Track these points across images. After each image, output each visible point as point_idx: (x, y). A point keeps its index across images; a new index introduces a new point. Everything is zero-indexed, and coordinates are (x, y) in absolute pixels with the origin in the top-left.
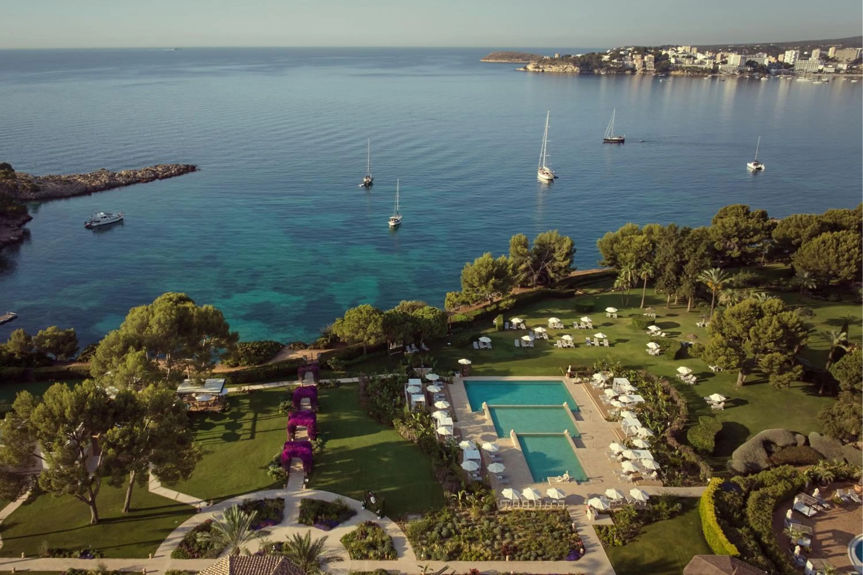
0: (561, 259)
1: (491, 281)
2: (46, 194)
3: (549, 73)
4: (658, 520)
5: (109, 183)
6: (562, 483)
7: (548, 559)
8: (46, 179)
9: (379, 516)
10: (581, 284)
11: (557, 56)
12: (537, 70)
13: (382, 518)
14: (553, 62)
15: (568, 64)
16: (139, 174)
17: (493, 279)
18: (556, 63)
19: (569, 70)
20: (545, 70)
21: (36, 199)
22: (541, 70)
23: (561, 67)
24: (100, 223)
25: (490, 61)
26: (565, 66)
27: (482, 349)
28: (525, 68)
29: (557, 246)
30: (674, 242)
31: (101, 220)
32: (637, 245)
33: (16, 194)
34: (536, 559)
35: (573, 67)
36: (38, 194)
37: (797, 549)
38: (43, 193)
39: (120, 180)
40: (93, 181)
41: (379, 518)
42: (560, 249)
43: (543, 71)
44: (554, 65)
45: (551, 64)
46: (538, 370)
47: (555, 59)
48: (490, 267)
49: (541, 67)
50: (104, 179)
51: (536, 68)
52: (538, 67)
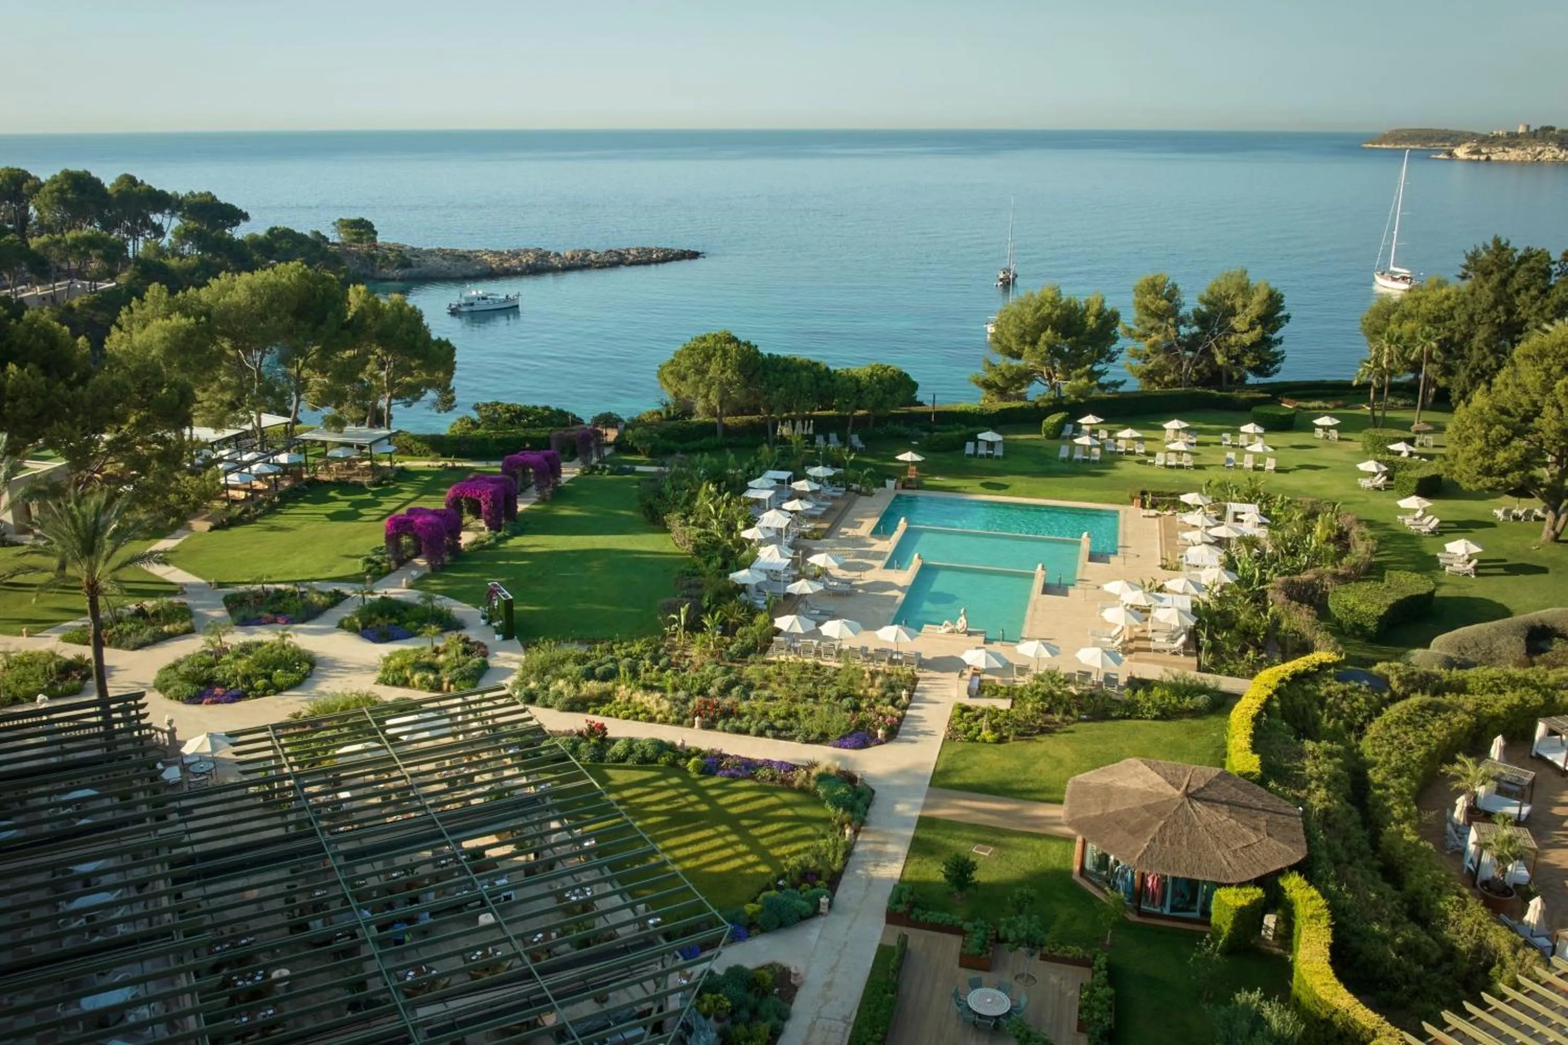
0: (1245, 327)
1: (1044, 337)
2: (420, 273)
3: (1501, 162)
4: (1129, 717)
5: (534, 265)
6: (951, 636)
7: (792, 738)
8: (431, 252)
9: (498, 633)
10: (1298, 392)
11: (1521, 130)
12: (1475, 157)
13: (505, 639)
14: (1513, 140)
15: (1547, 144)
16: (592, 256)
17: (1049, 332)
18: (1519, 144)
19: (1548, 156)
20: (1493, 157)
21: (402, 279)
22: (1483, 158)
23: (1529, 150)
24: (474, 308)
25: (1384, 146)
26: (1539, 149)
27: (982, 456)
28: (1450, 153)
29: (1239, 302)
30: (1495, 278)
31: (476, 301)
32: (1429, 305)
33: (373, 271)
34: (761, 733)
35: (1557, 151)
36: (407, 271)
37: (1461, 802)
38: (415, 270)
39: (556, 262)
40: (508, 260)
41: (498, 637)
42: (1245, 306)
43: (1488, 159)
44: (1513, 147)
45: (1507, 145)
46: (1076, 493)
47: (1517, 135)
48: (1046, 310)
49: (1484, 150)
50: (530, 259)
51: (1473, 153)
52: (1478, 152)
